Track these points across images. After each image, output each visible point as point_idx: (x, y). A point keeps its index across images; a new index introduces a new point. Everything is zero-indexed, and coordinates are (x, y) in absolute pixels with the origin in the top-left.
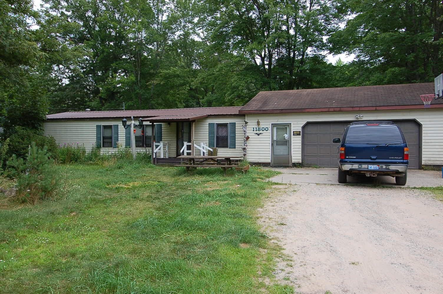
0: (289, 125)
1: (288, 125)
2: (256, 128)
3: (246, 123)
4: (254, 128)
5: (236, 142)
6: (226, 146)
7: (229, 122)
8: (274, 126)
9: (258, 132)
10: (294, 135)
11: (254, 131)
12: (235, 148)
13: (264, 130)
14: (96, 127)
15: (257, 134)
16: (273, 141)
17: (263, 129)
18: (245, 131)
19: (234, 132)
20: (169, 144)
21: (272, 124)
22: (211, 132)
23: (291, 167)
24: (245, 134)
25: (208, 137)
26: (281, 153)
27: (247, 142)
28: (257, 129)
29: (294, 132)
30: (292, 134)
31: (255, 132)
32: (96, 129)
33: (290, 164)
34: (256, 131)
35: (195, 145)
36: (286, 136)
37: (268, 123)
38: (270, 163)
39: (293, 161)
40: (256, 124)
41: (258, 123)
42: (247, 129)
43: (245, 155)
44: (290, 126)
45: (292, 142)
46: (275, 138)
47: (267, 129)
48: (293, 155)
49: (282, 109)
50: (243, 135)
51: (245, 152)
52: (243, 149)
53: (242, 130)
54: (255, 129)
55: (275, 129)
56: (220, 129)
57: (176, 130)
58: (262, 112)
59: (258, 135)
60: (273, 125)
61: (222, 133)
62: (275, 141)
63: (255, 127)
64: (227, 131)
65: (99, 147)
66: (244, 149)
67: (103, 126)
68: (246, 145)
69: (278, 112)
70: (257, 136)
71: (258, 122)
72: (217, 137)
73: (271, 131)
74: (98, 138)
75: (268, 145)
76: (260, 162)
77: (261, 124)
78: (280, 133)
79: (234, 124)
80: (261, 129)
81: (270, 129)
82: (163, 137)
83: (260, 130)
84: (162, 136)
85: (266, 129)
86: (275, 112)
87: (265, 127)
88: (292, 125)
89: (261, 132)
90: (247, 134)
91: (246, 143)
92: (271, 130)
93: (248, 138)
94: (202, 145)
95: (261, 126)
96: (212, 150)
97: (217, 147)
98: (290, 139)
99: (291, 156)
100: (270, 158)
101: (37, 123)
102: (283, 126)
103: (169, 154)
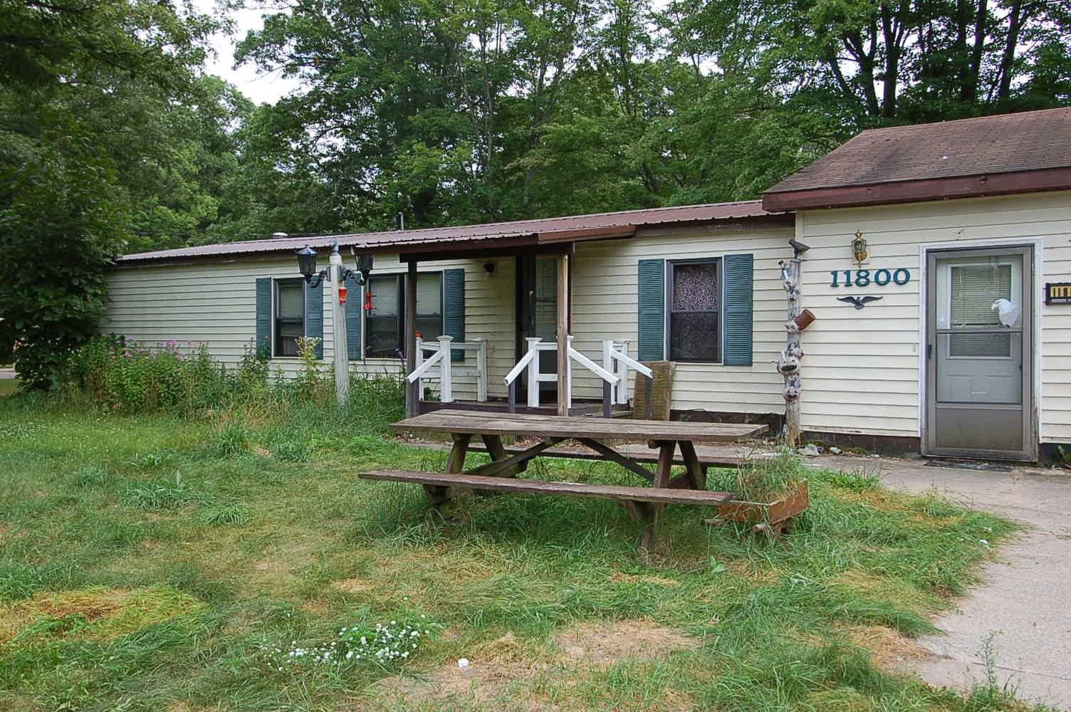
0: (1022, 254)
1: (1019, 251)
2: (848, 273)
3: (799, 250)
4: (835, 273)
5: (756, 337)
6: (711, 356)
7: (722, 255)
8: (938, 261)
9: (855, 291)
10: (1048, 302)
11: (835, 285)
12: (750, 364)
13: (886, 283)
14: (254, 287)
15: (849, 299)
16: (932, 332)
17: (882, 277)
18: (792, 289)
19: (746, 296)
20: (491, 344)
21: (928, 252)
22: (648, 299)
23: (1033, 465)
24: (792, 300)
25: (635, 318)
26: (978, 395)
27: (805, 338)
28: (853, 278)
29: (1048, 286)
30: (1040, 296)
31: (843, 291)
32: (254, 294)
33: (1029, 451)
34: (848, 284)
35: (571, 351)
36: (1007, 308)
37: (912, 249)
38: (918, 439)
39: (1046, 434)
40: (849, 252)
41: (859, 250)
42: (805, 278)
43: (791, 398)
44: (1027, 257)
45: (1040, 336)
46: (944, 320)
47: (902, 277)
48: (1041, 404)
49: (987, 171)
50: (785, 306)
51: (792, 384)
52: (785, 369)
53: (780, 285)
54: (842, 278)
55: (944, 277)
56: (687, 285)
57: (512, 290)
58: (877, 194)
59: (859, 304)
60: (936, 257)
61: (695, 299)
62: (945, 332)
63: (842, 266)
64: (715, 292)
65: (263, 355)
66: (789, 370)
67: (275, 280)
68: (795, 351)
69: (966, 188)
70: (850, 311)
71: (857, 243)
72: (674, 318)
73: (923, 286)
74: (262, 324)
75: (909, 351)
76: (863, 432)
77: (871, 251)
78: (976, 292)
79: (746, 263)
80: (872, 277)
81: (918, 275)
82: (467, 320)
83: (868, 282)
84: (464, 317)
85: (899, 277)
86: (948, 192)
87: (892, 265)
88: (1040, 255)
89: (872, 289)
90: (805, 303)
91: (797, 345)
92: (922, 278)
93: (806, 320)
94: (610, 350)
95: (873, 265)
96: (647, 371)
97: (673, 357)
98: (1027, 323)
99: (1034, 412)
100: (918, 413)
101: (80, 276)
102: (990, 258)
103: (489, 383)
